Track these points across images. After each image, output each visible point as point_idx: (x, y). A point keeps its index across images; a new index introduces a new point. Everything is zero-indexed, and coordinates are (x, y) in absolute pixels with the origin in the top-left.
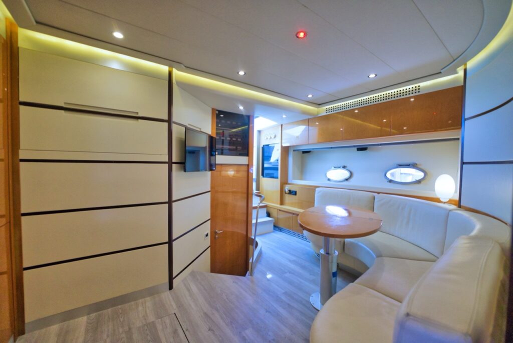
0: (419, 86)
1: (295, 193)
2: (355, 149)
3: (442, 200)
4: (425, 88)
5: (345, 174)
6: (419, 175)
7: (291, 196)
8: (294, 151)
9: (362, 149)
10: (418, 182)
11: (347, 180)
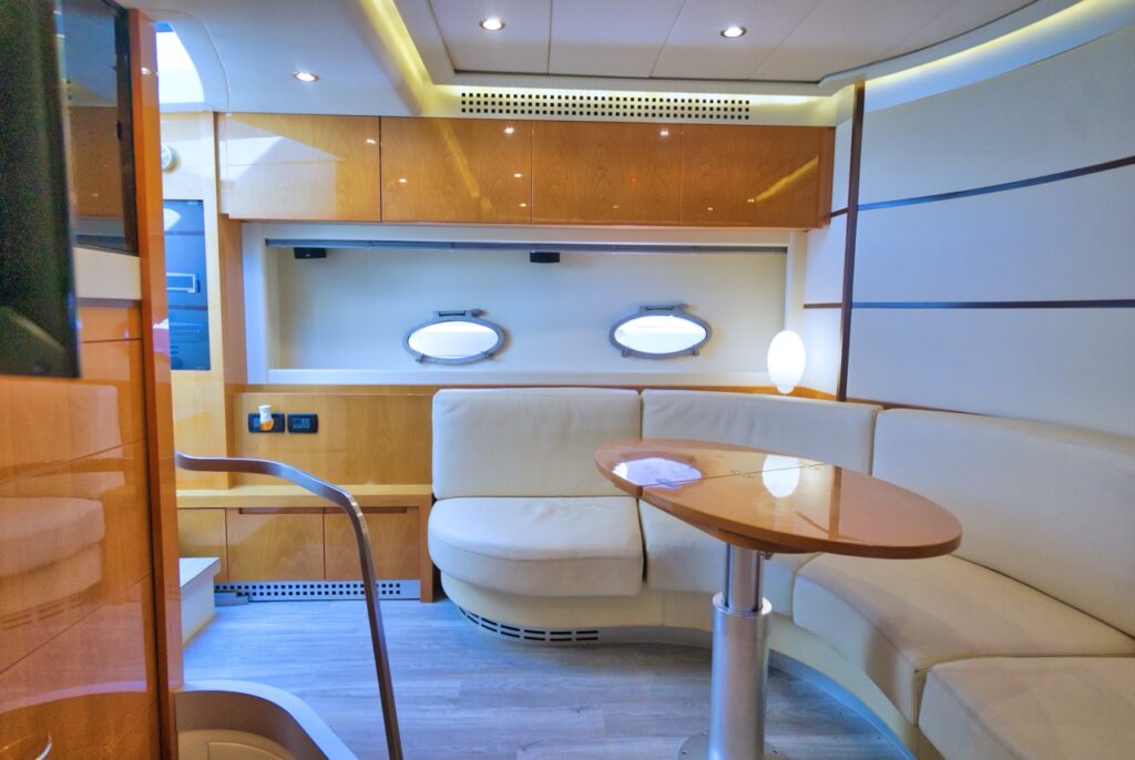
0: (747, 102)
1: (311, 425)
2: (526, 254)
3: (781, 390)
4: (766, 111)
5: (478, 336)
6: (693, 333)
7: (287, 438)
8: (268, 242)
9: (545, 256)
10: (693, 352)
11: (489, 355)
